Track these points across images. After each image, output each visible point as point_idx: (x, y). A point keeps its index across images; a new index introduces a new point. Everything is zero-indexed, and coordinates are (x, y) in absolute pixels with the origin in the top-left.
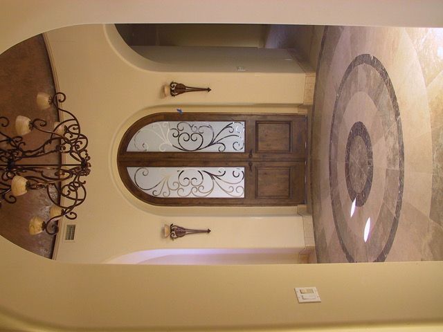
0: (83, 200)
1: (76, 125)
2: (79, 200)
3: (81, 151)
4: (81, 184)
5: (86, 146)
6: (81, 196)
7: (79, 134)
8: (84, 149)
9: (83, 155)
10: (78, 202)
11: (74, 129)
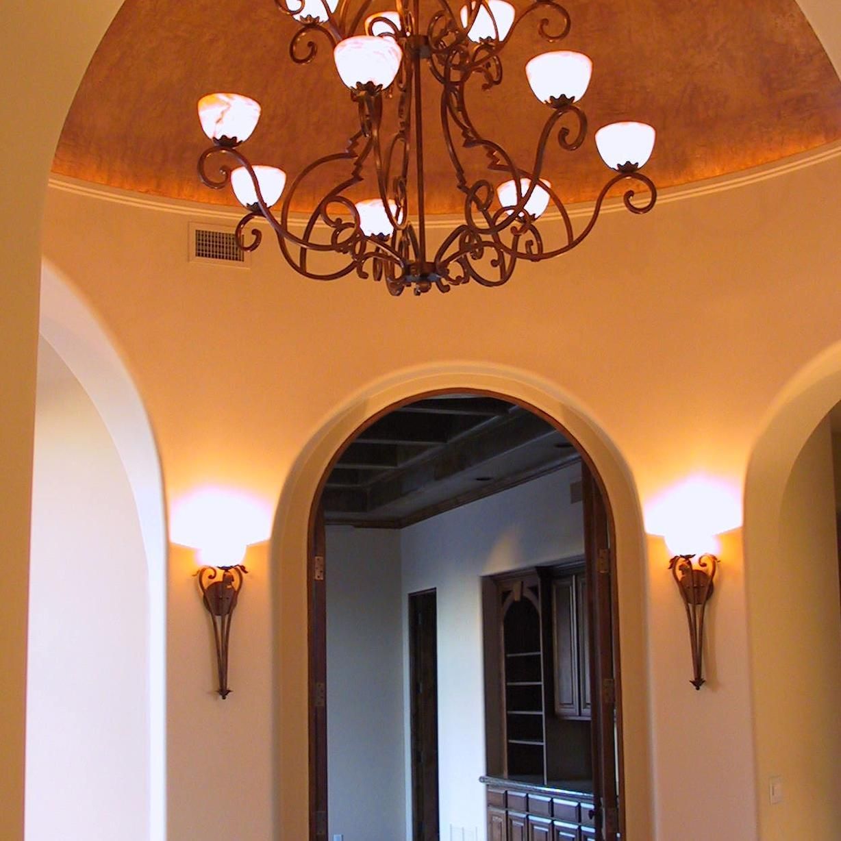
0: (302, 270)
1: (540, 248)
2: (303, 253)
3: (465, 264)
4: (357, 265)
5: (480, 280)
6: (319, 262)
7: (515, 254)
8: (470, 274)
9: (455, 270)
10: (294, 250)
11: (529, 244)
